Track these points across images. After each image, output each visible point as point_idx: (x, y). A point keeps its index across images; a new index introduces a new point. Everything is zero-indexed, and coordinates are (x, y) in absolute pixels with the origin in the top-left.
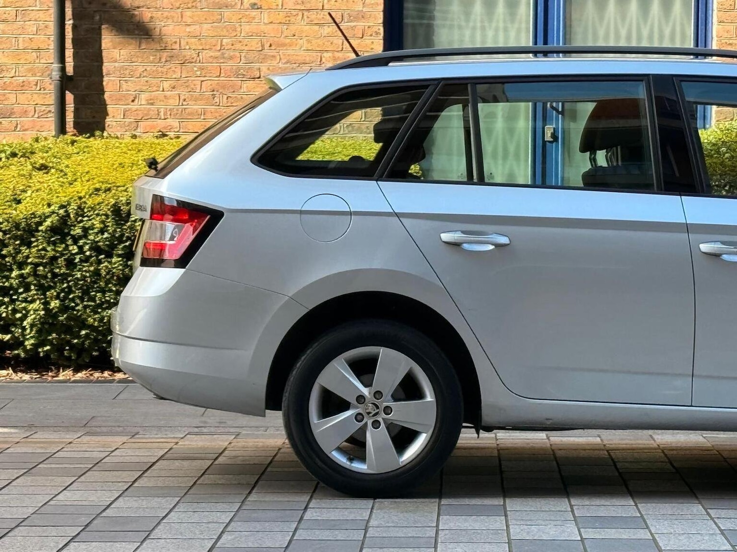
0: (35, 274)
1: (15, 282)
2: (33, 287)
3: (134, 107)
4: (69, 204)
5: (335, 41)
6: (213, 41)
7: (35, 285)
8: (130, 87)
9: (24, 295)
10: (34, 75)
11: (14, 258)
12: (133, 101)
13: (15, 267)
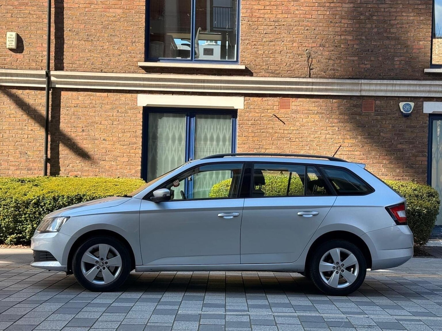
0: (29, 217)
1: (23, 219)
2: (28, 221)
3: (68, 168)
4: (40, 196)
5: (128, 150)
6: (92, 149)
7: (29, 220)
8: (67, 162)
9: (26, 223)
10: (38, 158)
11: (23, 212)
12: (68, 166)
13: (23, 215)
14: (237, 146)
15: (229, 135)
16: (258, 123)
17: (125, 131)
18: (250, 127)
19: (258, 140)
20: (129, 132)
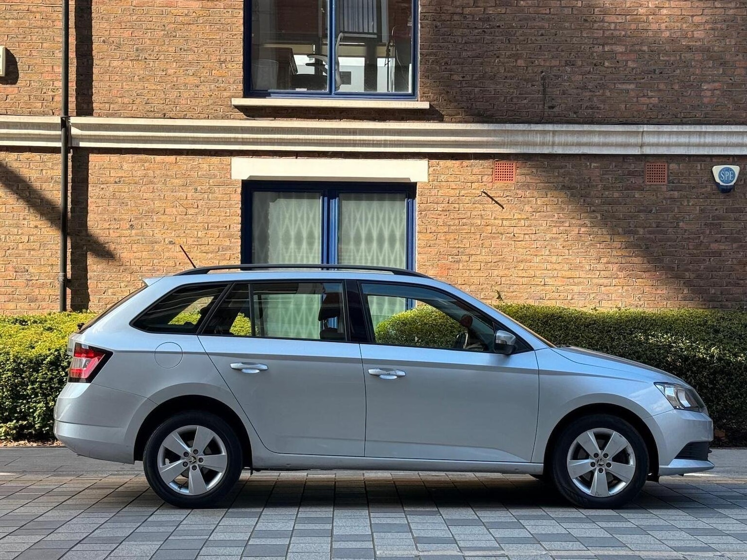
0: (41, 388)
1: (29, 392)
2: (39, 395)
3: (104, 296)
4: (60, 349)
5: (215, 262)
6: (149, 261)
7: (41, 393)
8: (103, 286)
9: (34, 399)
10: (49, 279)
11: (29, 379)
12: (104, 293)
13: (29, 384)
14: (417, 250)
15: (400, 230)
16: (455, 208)
17: (210, 227)
18: (441, 215)
19: (455, 239)
20: (218, 227)
